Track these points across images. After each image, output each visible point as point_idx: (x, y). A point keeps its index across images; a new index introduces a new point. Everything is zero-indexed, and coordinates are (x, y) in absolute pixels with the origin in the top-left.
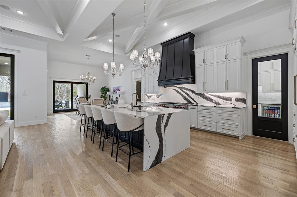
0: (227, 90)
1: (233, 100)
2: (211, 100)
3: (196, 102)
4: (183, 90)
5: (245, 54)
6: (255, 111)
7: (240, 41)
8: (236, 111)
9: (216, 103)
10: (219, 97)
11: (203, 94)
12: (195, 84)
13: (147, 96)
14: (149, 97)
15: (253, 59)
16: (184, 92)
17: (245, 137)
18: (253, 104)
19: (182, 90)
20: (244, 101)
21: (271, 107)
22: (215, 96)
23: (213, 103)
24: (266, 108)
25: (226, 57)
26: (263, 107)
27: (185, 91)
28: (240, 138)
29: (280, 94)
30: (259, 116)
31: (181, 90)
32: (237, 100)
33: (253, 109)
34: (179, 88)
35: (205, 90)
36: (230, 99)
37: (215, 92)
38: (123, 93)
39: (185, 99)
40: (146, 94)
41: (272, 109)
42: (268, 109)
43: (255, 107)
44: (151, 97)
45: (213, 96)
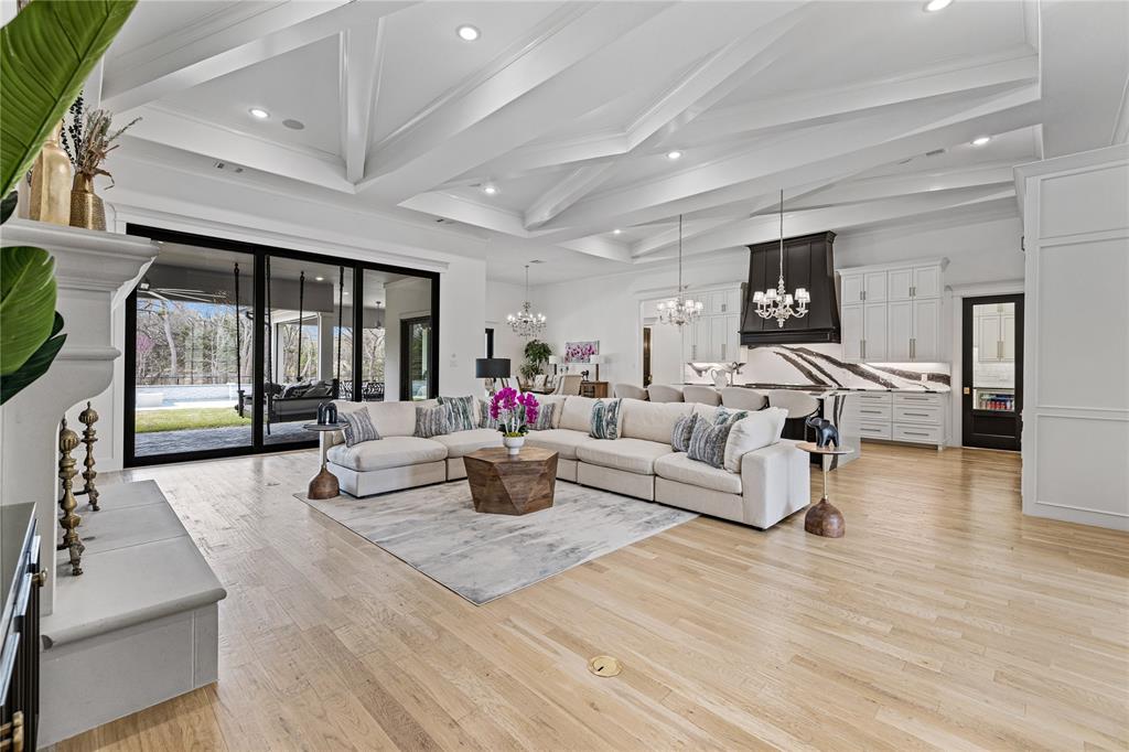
0: (913, 357)
1: (924, 377)
2: (875, 379)
3: (836, 382)
4: (805, 356)
5: (948, 288)
6: (967, 399)
7: (941, 265)
8: (933, 399)
9: (885, 384)
10: (893, 372)
11: (855, 366)
12: (840, 343)
13: (694, 368)
14: (699, 372)
15: (964, 299)
16: (805, 359)
17: (948, 449)
18: (964, 385)
19: (800, 356)
20: (946, 380)
21: (998, 396)
22: (884, 369)
23: (880, 383)
24: (987, 397)
25: (912, 292)
26: (982, 395)
27: (810, 358)
28: (940, 448)
30: (975, 407)
31: (798, 355)
32: (933, 377)
33: (964, 396)
34: (792, 350)
35: (863, 356)
36: (917, 377)
37: (887, 361)
38: (608, 360)
39: (810, 375)
40: (690, 364)
41: (999, 399)
42: (992, 400)
43: (967, 390)
44: (706, 371)
45: (879, 369)
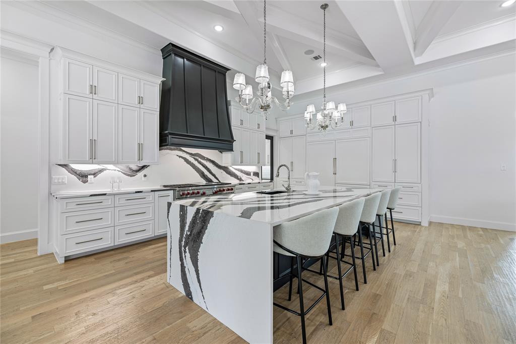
1: (252, 174)
3: (219, 179)
4: (199, 159)
10: (242, 171)
11: (227, 168)
16: (200, 163)
19: (196, 160)
20: (258, 175)
27: (203, 161)
29: (270, 167)
31: (194, 159)
32: (255, 174)
34: (191, 154)
35: (242, 162)
39: (203, 176)
45: (236, 169)
